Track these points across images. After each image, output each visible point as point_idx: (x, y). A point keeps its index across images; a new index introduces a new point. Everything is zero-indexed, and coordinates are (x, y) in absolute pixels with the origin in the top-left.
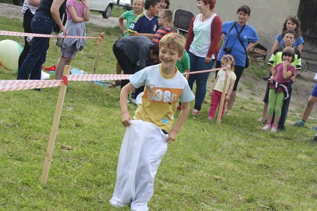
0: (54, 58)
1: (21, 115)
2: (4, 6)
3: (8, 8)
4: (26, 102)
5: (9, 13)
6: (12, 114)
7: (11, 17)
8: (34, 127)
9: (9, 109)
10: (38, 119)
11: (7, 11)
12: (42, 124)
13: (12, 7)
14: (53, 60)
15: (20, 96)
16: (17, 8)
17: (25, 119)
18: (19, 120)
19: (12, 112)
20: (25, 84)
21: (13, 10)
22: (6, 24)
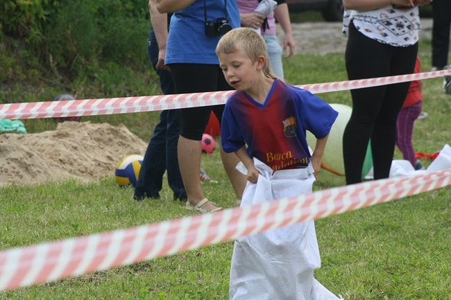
0: (445, 130)
1: (390, 271)
2: (303, 29)
3: (313, 31)
4: (396, 239)
5: (317, 43)
6: (368, 272)
7: (323, 53)
8: (427, 294)
9: (361, 264)
10: (433, 275)
11: (311, 40)
12: (443, 284)
13: (321, 28)
14: (444, 133)
15: (381, 229)
16: (335, 28)
17: (401, 278)
18: (388, 285)
19: (368, 267)
20: (385, 188)
21: (326, 36)
22: (316, 69)
